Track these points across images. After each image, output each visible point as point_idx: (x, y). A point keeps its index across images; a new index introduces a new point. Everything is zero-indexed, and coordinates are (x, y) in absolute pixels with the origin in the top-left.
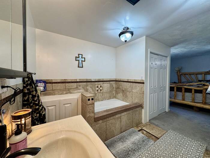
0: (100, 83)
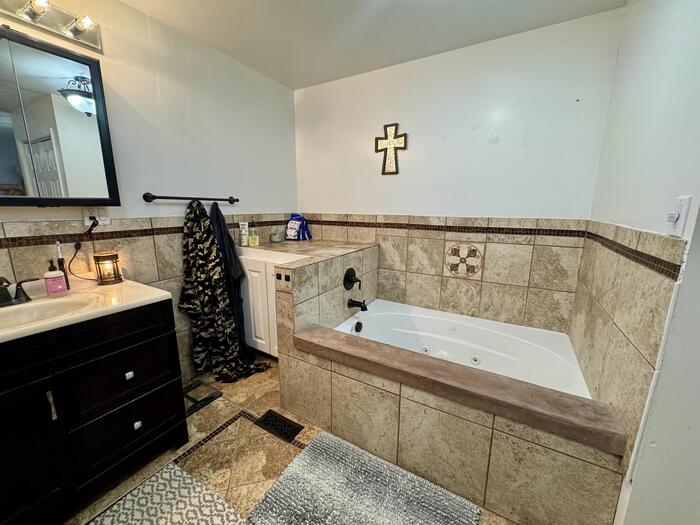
0: (471, 235)
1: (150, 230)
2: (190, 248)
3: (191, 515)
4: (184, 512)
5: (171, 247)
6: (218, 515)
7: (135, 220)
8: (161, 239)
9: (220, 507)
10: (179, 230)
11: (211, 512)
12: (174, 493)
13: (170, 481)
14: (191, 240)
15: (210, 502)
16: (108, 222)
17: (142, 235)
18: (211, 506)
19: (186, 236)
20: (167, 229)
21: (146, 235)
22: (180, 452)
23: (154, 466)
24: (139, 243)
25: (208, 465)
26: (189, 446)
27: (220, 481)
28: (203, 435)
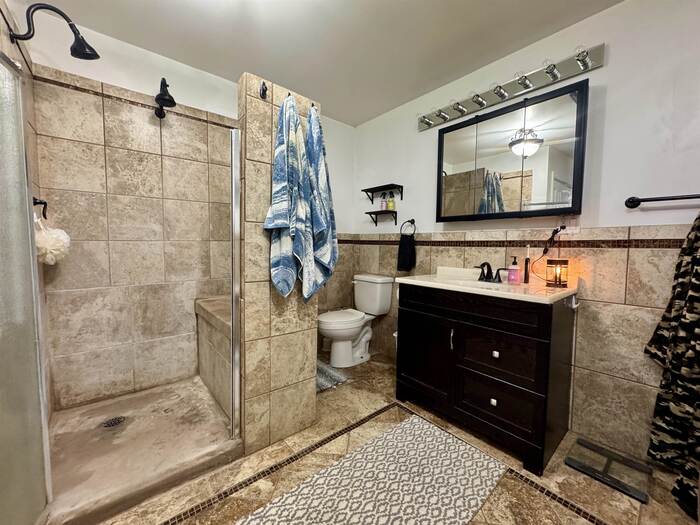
1: (625, 241)
2: (682, 270)
3: (456, 491)
4: (458, 485)
5: (656, 266)
6: (455, 514)
7: (608, 230)
8: (639, 255)
9: (464, 514)
10: (676, 243)
11: (458, 507)
12: (475, 474)
13: (487, 469)
14: (688, 259)
15: (469, 504)
16: (577, 231)
17: (614, 246)
18: (464, 506)
19: (684, 252)
20: (655, 241)
21: (619, 246)
22: (524, 472)
23: (501, 455)
24: (607, 255)
25: (514, 500)
26: (534, 478)
27: (496, 514)
28: (555, 490)
